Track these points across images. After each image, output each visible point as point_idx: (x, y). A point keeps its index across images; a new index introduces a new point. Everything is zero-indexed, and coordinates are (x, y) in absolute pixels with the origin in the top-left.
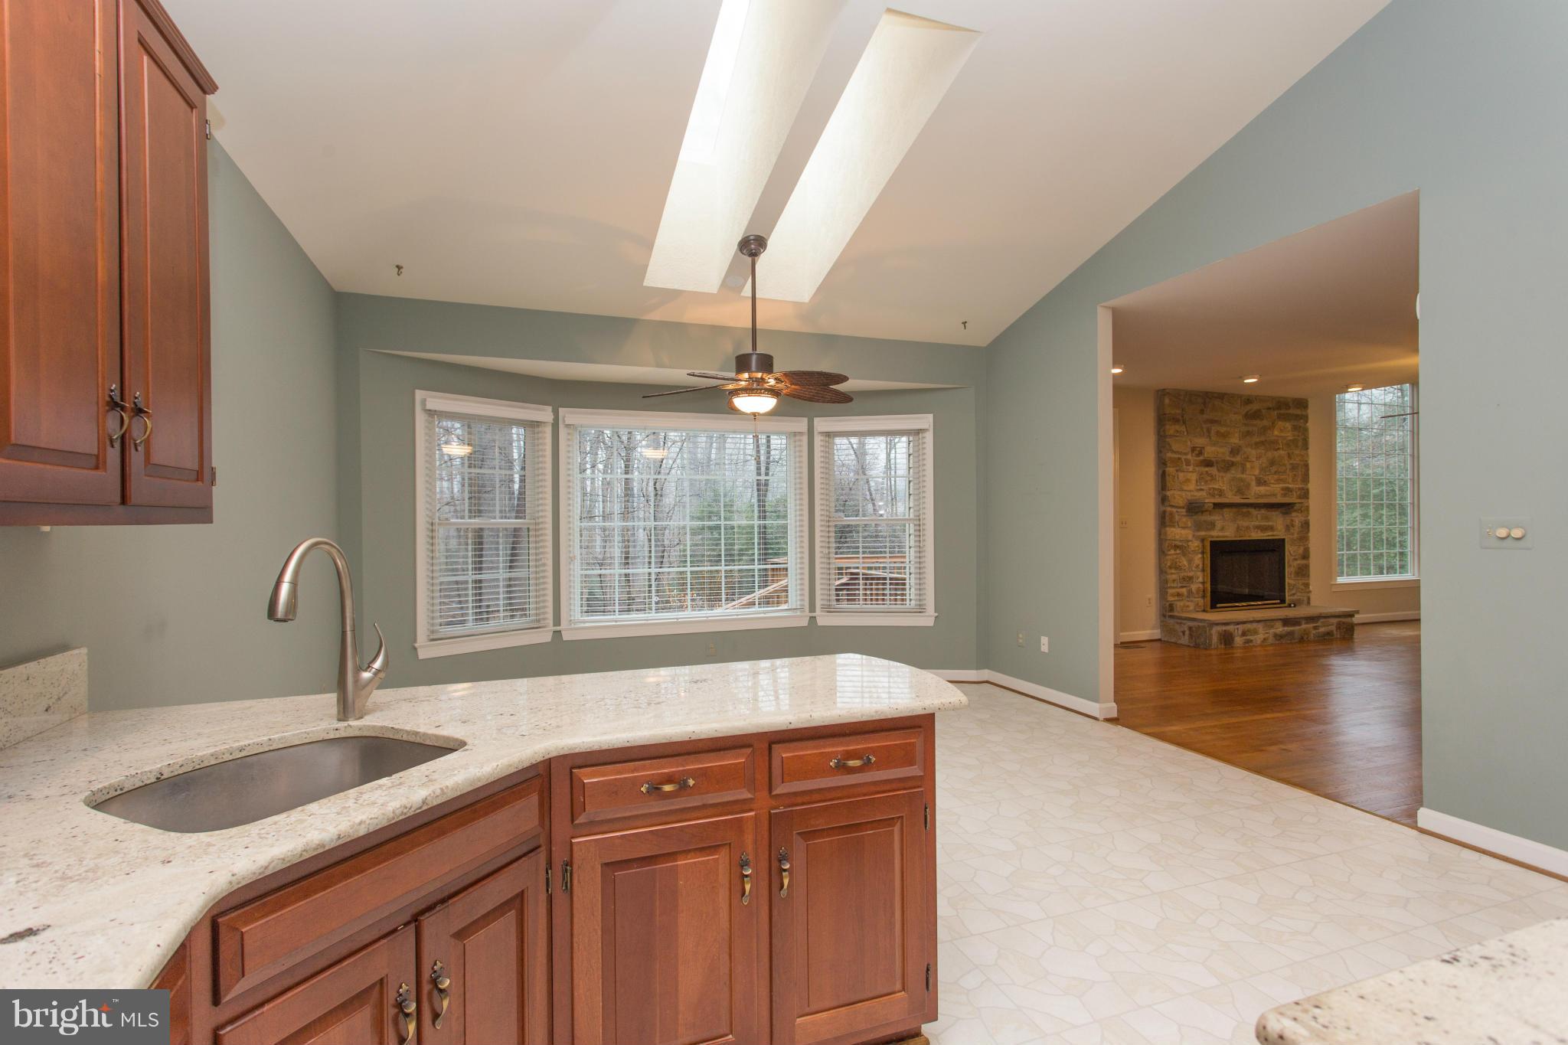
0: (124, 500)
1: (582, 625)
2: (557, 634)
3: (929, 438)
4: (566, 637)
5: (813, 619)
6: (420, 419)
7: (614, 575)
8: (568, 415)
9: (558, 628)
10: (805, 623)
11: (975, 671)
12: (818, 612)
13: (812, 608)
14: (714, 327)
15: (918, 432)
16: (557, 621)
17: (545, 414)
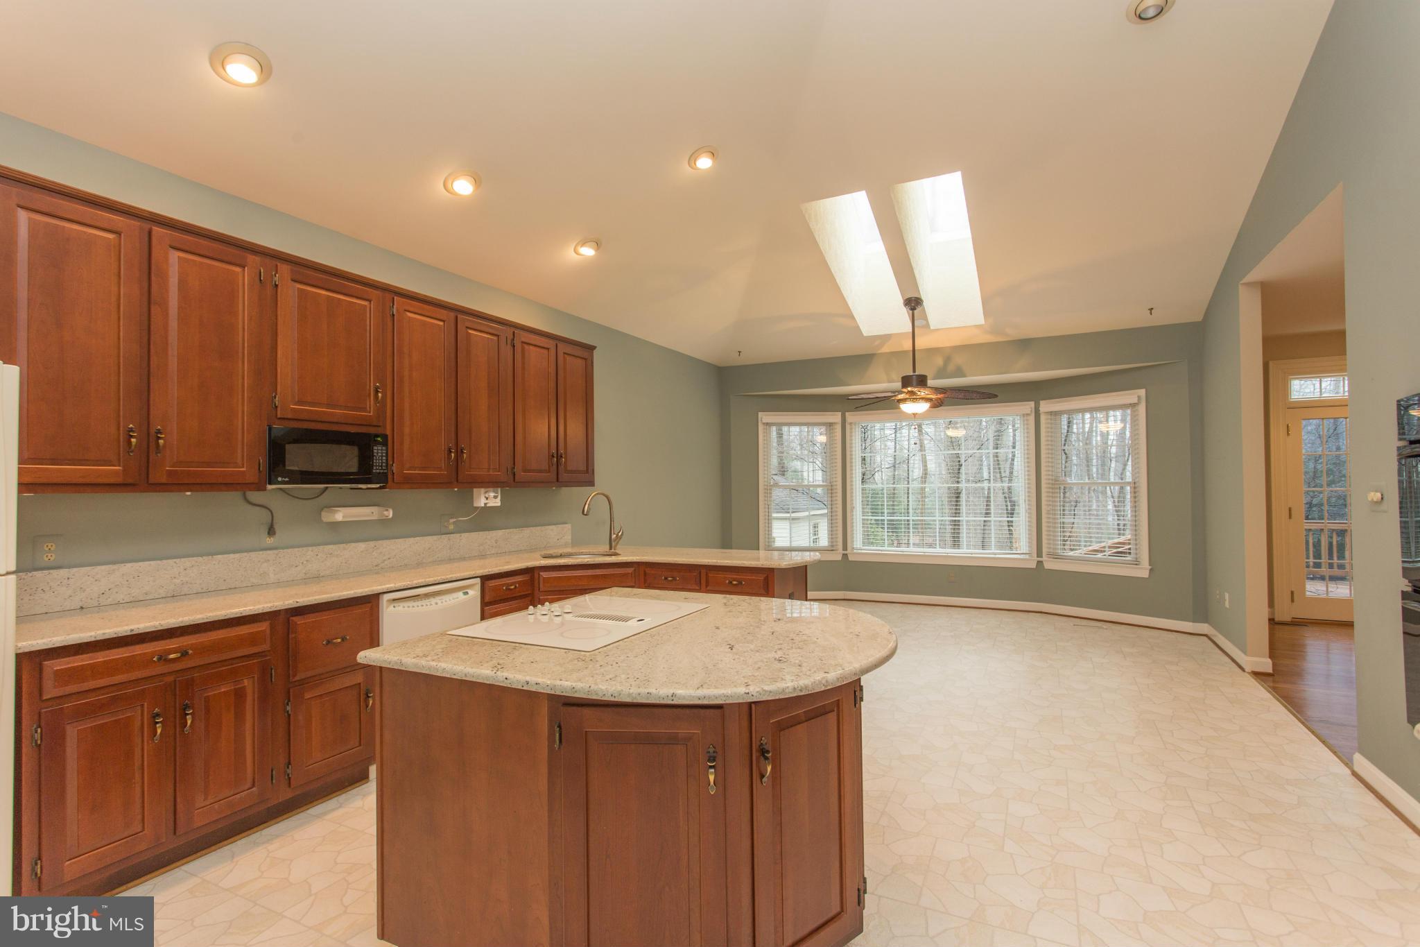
0: (558, 481)
1: (860, 551)
2: (845, 556)
3: (1142, 409)
4: (851, 558)
5: (1040, 563)
6: (761, 427)
7: (884, 520)
8: (850, 417)
9: (845, 552)
10: (1033, 565)
11: (1191, 624)
12: (1044, 558)
13: (1039, 554)
14: (927, 349)
15: (1133, 406)
16: (845, 548)
17: (836, 417)
